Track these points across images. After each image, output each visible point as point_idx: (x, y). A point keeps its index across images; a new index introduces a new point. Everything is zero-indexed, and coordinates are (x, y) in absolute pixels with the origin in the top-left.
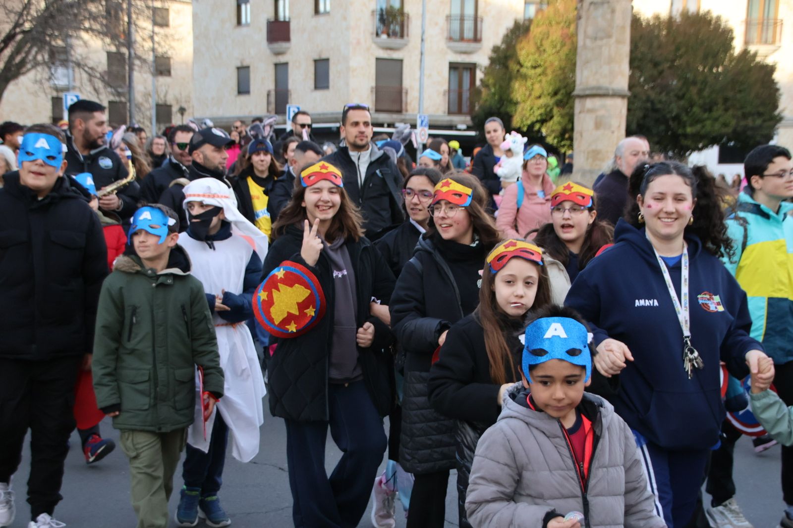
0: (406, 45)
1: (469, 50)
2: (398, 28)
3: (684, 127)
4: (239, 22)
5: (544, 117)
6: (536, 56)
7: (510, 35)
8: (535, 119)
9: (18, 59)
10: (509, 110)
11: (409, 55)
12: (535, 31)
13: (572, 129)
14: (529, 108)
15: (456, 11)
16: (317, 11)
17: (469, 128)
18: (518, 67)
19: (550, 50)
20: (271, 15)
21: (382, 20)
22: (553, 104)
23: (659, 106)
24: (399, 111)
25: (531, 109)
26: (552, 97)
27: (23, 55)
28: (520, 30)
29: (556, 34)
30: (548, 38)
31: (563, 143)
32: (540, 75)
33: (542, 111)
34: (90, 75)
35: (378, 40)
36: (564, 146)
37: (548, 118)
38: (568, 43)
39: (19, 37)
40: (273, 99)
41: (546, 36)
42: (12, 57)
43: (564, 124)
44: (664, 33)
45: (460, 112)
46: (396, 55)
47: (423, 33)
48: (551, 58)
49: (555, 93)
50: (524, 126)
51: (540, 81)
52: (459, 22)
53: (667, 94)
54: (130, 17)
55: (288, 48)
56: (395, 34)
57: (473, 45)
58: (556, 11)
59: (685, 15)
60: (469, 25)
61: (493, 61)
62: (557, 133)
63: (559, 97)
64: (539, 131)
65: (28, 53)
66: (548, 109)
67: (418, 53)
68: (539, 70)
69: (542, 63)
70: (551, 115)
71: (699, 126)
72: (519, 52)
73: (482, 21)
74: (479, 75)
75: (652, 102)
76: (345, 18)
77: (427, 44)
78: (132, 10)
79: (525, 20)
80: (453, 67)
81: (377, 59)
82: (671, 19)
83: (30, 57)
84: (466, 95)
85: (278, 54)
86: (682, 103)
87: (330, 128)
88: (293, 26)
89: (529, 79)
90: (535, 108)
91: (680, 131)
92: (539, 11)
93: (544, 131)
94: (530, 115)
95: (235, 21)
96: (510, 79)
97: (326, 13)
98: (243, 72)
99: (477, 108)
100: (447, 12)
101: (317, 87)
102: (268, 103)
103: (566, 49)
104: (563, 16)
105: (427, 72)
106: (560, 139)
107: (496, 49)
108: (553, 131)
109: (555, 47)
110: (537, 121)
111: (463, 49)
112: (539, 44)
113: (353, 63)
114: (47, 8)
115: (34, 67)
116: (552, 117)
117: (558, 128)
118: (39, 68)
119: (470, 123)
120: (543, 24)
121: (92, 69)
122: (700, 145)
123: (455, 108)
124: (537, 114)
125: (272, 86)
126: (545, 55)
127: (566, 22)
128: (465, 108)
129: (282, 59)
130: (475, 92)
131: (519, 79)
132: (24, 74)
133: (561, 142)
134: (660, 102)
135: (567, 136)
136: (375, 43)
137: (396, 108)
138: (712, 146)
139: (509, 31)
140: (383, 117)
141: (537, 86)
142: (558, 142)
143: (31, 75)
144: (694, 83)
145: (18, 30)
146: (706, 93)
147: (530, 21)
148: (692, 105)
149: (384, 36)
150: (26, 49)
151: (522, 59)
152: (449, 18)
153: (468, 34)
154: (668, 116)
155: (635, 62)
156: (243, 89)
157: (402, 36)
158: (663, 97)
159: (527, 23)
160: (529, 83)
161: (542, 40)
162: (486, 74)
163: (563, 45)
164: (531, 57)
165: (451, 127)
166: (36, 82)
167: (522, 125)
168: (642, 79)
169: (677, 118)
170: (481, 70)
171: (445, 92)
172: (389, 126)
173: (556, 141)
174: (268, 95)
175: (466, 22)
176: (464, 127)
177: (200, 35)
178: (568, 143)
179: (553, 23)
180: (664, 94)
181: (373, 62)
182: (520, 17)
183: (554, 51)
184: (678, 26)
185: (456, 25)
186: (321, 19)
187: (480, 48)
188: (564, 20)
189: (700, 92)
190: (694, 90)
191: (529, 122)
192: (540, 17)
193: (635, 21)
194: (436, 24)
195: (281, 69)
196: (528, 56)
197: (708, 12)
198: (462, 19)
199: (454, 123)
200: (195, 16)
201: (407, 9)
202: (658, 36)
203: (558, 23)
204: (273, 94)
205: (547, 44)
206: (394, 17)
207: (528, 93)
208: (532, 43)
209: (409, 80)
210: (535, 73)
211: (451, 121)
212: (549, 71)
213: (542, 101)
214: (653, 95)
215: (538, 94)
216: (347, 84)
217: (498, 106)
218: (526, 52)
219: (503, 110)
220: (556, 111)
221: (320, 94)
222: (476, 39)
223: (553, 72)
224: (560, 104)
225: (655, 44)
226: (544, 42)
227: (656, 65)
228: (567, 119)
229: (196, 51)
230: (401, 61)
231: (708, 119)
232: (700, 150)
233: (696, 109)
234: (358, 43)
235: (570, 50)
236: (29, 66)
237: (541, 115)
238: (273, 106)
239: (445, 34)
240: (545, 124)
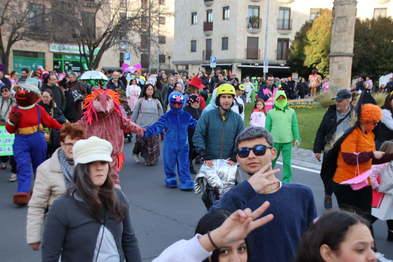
0: (260, 31)
1: (286, 33)
2: (257, 25)
3: (378, 66)
4: (192, 23)
5: (317, 62)
6: (315, 36)
7: (303, 27)
8: (313, 63)
9: (107, 42)
10: (302, 59)
11: (261, 35)
12: (315, 26)
13: (329, 67)
14: (311, 58)
15: (281, 17)
16: (224, 18)
17: (285, 66)
18: (307, 41)
19: (320, 34)
20: (205, 20)
21: (250, 21)
22: (321, 56)
23: (367, 57)
24: (257, 59)
25: (312, 58)
26: (321, 53)
27: (110, 40)
28: (308, 26)
29: (323, 28)
30: (320, 29)
31: (325, 72)
32: (316, 44)
33: (316, 59)
34: (134, 47)
35: (248, 29)
36: (325, 73)
37: (319, 62)
38: (329, 31)
39: (108, 34)
40: (205, 54)
41: (319, 28)
42: (105, 41)
43: (325, 65)
44: (370, 26)
45: (282, 59)
46: (255, 36)
47: (267, 28)
48: (321, 37)
49: (322, 52)
50: (309, 65)
51: (316, 47)
52: (282, 21)
53: (371, 52)
54: (150, 24)
55: (212, 33)
56: (255, 27)
57: (288, 31)
58: (324, 18)
59: (380, 18)
60: (286, 23)
61: (296, 38)
62: (323, 68)
63: (324, 53)
64: (315, 66)
65: (111, 39)
66: (319, 58)
67: (264, 35)
68: (315, 42)
69: (317, 39)
70: (320, 61)
71: (384, 65)
72: (307, 35)
73: (292, 21)
74: (290, 44)
75: (364, 56)
76: (235, 21)
77: (268, 31)
78: (151, 21)
79: (310, 20)
80: (280, 40)
81: (248, 37)
82: (373, 20)
83: (112, 41)
84: (284, 52)
85: (208, 35)
86: (377, 55)
87: (228, 66)
88: (214, 24)
89: (311, 46)
90: (313, 58)
91: (376, 67)
92: (316, 17)
93: (317, 67)
94: (311, 61)
95: (191, 22)
96: (303, 46)
97: (228, 19)
98: (194, 43)
99: (289, 58)
100: (277, 18)
101: (223, 49)
102: (203, 55)
103: (327, 34)
104: (326, 20)
105: (268, 42)
106: (324, 71)
107: (297, 33)
108: (321, 67)
109: (323, 32)
110: (314, 63)
111: (284, 33)
112: (316, 31)
113: (238, 39)
114: (119, 22)
115: (113, 45)
116: (320, 62)
117: (323, 66)
118: (115, 45)
119: (286, 64)
120: (318, 23)
121: (135, 44)
122: (385, 73)
123: (280, 57)
124: (314, 60)
125: (204, 48)
126: (318, 36)
127: (328, 22)
128: (284, 57)
129: (209, 38)
130: (288, 51)
131: (307, 46)
132: (109, 47)
133: (324, 72)
134: (367, 55)
135: (327, 69)
136: (247, 31)
137: (255, 57)
138: (390, 73)
139: (303, 26)
140: (250, 61)
141: (314, 49)
142: (323, 72)
143: (112, 48)
144: (383, 47)
145: (108, 31)
146: (388, 51)
147: (313, 21)
148: (381, 56)
149: (251, 28)
150: (111, 38)
151: (308, 38)
152: (278, 20)
153: (286, 26)
154: (371, 61)
155: (357, 38)
156: (193, 49)
157: (258, 28)
158: (369, 53)
159: (311, 22)
160: (311, 47)
161: (317, 30)
162: (293, 44)
163: (326, 32)
164: (312, 37)
165: (278, 65)
166: (114, 50)
167: (308, 65)
168: (360, 46)
169: (375, 62)
170: (291, 42)
171: (276, 50)
172: (252, 65)
173: (322, 71)
174: (203, 52)
175: (285, 22)
176: (283, 65)
177: (177, 28)
178: (327, 72)
179: (322, 22)
180: (369, 52)
181: (246, 38)
182: (308, 20)
183: (322, 34)
184: (377, 22)
185: (281, 23)
186: (225, 21)
187: (291, 32)
188: (327, 21)
189: (385, 51)
190: (382, 50)
191: (311, 64)
192: (316, 20)
193: (358, 21)
194: (273, 23)
195: (209, 42)
196: (311, 36)
197: (390, 17)
198: (284, 20)
199: (279, 64)
200: (175, 20)
201: (261, 17)
202: (367, 28)
203: (324, 23)
204: (205, 51)
205: (319, 31)
206: (255, 20)
207: (310, 52)
208: (313, 30)
209: (261, 46)
210: (314, 44)
211: (278, 62)
212: (320, 43)
213: (316, 55)
214: (364, 52)
215: (315, 52)
216: (235, 48)
217: (298, 57)
218: (310, 35)
219: (300, 59)
220: (322, 59)
221: (224, 52)
222: (289, 29)
223: (322, 43)
224: (324, 56)
225: (366, 31)
226: (318, 31)
227: (366, 40)
228: (327, 62)
229: (175, 34)
230: (258, 38)
231: (388, 62)
232: (385, 75)
233: (383, 58)
234: (240, 31)
235: (329, 34)
236: (112, 44)
237: (316, 61)
238: (205, 57)
239: (276, 27)
240: (317, 65)
